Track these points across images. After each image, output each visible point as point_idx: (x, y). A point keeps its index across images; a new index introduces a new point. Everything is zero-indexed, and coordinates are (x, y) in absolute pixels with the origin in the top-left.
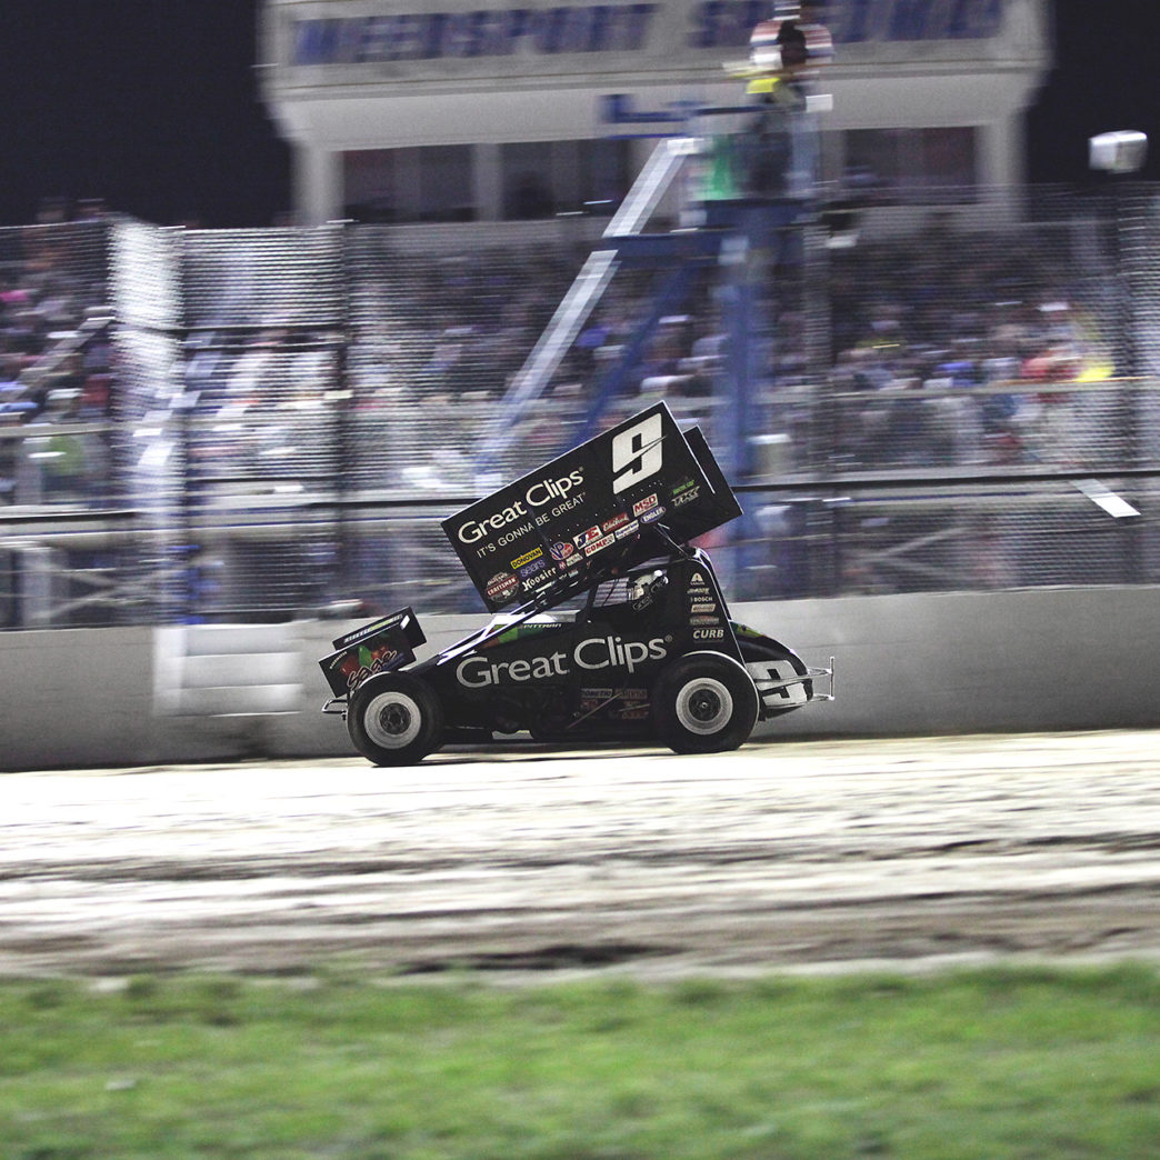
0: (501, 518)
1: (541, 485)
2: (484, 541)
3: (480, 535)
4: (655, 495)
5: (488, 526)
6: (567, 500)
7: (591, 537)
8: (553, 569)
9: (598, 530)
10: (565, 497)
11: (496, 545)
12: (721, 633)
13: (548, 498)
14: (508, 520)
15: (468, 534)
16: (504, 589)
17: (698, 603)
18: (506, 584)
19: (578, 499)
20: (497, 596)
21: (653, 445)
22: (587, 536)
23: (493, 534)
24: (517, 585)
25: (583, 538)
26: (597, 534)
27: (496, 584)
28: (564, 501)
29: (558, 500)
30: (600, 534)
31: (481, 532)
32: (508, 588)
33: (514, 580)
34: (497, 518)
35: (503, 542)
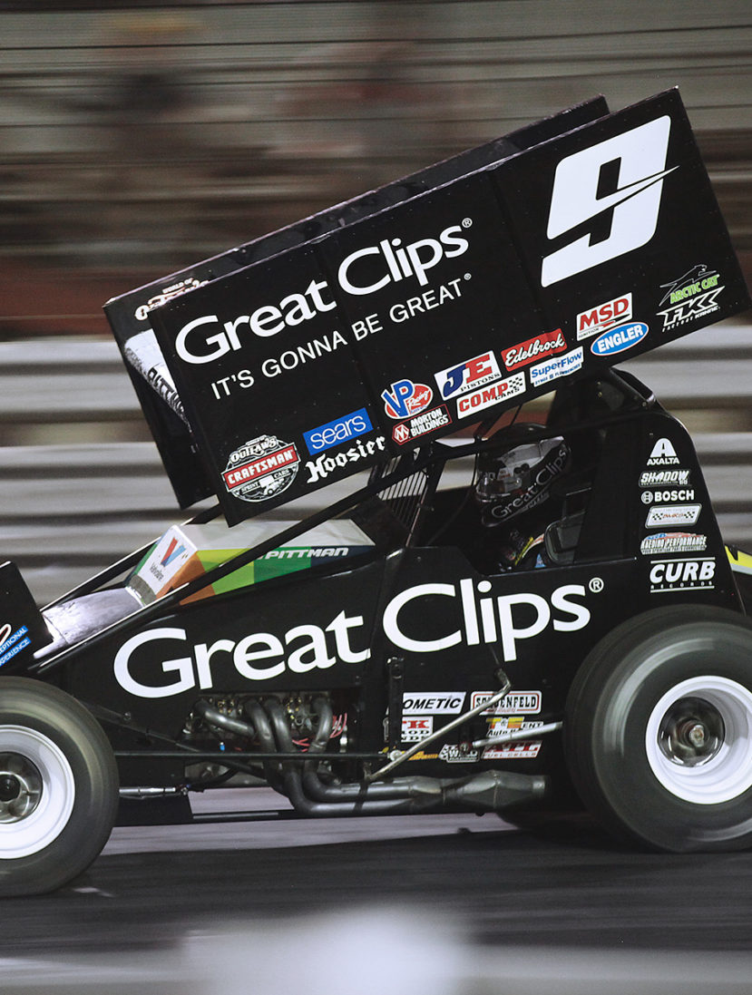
0: (276, 314)
1: (375, 250)
2: (231, 363)
3: (224, 349)
4: (629, 297)
5: (244, 331)
6: (426, 288)
7: (473, 376)
8: (380, 440)
9: (492, 362)
10: (423, 281)
11: (257, 374)
12: (709, 569)
13: (386, 280)
14: (291, 320)
15: (197, 343)
16: (264, 474)
17: (662, 503)
18: (272, 462)
19: (451, 289)
20: (249, 487)
21: (642, 185)
22: (466, 373)
23: (253, 349)
24: (295, 466)
25: (457, 377)
26: (489, 370)
27: (247, 462)
28: (419, 291)
29: (409, 287)
30: (496, 370)
31: (227, 341)
32: (272, 471)
33: (289, 455)
34: (268, 314)
35: (274, 368)
